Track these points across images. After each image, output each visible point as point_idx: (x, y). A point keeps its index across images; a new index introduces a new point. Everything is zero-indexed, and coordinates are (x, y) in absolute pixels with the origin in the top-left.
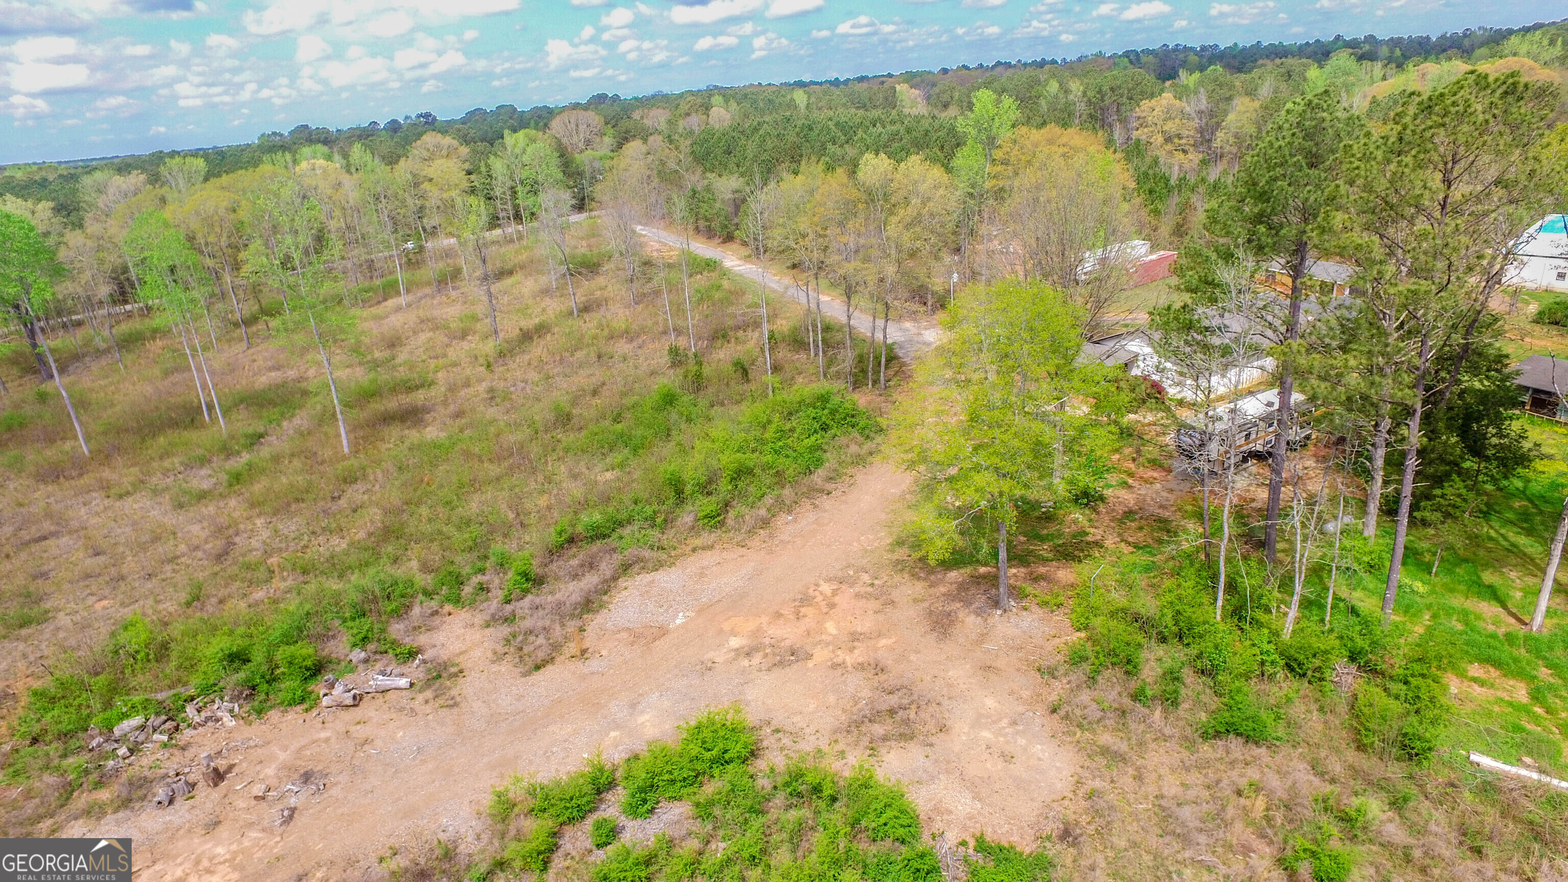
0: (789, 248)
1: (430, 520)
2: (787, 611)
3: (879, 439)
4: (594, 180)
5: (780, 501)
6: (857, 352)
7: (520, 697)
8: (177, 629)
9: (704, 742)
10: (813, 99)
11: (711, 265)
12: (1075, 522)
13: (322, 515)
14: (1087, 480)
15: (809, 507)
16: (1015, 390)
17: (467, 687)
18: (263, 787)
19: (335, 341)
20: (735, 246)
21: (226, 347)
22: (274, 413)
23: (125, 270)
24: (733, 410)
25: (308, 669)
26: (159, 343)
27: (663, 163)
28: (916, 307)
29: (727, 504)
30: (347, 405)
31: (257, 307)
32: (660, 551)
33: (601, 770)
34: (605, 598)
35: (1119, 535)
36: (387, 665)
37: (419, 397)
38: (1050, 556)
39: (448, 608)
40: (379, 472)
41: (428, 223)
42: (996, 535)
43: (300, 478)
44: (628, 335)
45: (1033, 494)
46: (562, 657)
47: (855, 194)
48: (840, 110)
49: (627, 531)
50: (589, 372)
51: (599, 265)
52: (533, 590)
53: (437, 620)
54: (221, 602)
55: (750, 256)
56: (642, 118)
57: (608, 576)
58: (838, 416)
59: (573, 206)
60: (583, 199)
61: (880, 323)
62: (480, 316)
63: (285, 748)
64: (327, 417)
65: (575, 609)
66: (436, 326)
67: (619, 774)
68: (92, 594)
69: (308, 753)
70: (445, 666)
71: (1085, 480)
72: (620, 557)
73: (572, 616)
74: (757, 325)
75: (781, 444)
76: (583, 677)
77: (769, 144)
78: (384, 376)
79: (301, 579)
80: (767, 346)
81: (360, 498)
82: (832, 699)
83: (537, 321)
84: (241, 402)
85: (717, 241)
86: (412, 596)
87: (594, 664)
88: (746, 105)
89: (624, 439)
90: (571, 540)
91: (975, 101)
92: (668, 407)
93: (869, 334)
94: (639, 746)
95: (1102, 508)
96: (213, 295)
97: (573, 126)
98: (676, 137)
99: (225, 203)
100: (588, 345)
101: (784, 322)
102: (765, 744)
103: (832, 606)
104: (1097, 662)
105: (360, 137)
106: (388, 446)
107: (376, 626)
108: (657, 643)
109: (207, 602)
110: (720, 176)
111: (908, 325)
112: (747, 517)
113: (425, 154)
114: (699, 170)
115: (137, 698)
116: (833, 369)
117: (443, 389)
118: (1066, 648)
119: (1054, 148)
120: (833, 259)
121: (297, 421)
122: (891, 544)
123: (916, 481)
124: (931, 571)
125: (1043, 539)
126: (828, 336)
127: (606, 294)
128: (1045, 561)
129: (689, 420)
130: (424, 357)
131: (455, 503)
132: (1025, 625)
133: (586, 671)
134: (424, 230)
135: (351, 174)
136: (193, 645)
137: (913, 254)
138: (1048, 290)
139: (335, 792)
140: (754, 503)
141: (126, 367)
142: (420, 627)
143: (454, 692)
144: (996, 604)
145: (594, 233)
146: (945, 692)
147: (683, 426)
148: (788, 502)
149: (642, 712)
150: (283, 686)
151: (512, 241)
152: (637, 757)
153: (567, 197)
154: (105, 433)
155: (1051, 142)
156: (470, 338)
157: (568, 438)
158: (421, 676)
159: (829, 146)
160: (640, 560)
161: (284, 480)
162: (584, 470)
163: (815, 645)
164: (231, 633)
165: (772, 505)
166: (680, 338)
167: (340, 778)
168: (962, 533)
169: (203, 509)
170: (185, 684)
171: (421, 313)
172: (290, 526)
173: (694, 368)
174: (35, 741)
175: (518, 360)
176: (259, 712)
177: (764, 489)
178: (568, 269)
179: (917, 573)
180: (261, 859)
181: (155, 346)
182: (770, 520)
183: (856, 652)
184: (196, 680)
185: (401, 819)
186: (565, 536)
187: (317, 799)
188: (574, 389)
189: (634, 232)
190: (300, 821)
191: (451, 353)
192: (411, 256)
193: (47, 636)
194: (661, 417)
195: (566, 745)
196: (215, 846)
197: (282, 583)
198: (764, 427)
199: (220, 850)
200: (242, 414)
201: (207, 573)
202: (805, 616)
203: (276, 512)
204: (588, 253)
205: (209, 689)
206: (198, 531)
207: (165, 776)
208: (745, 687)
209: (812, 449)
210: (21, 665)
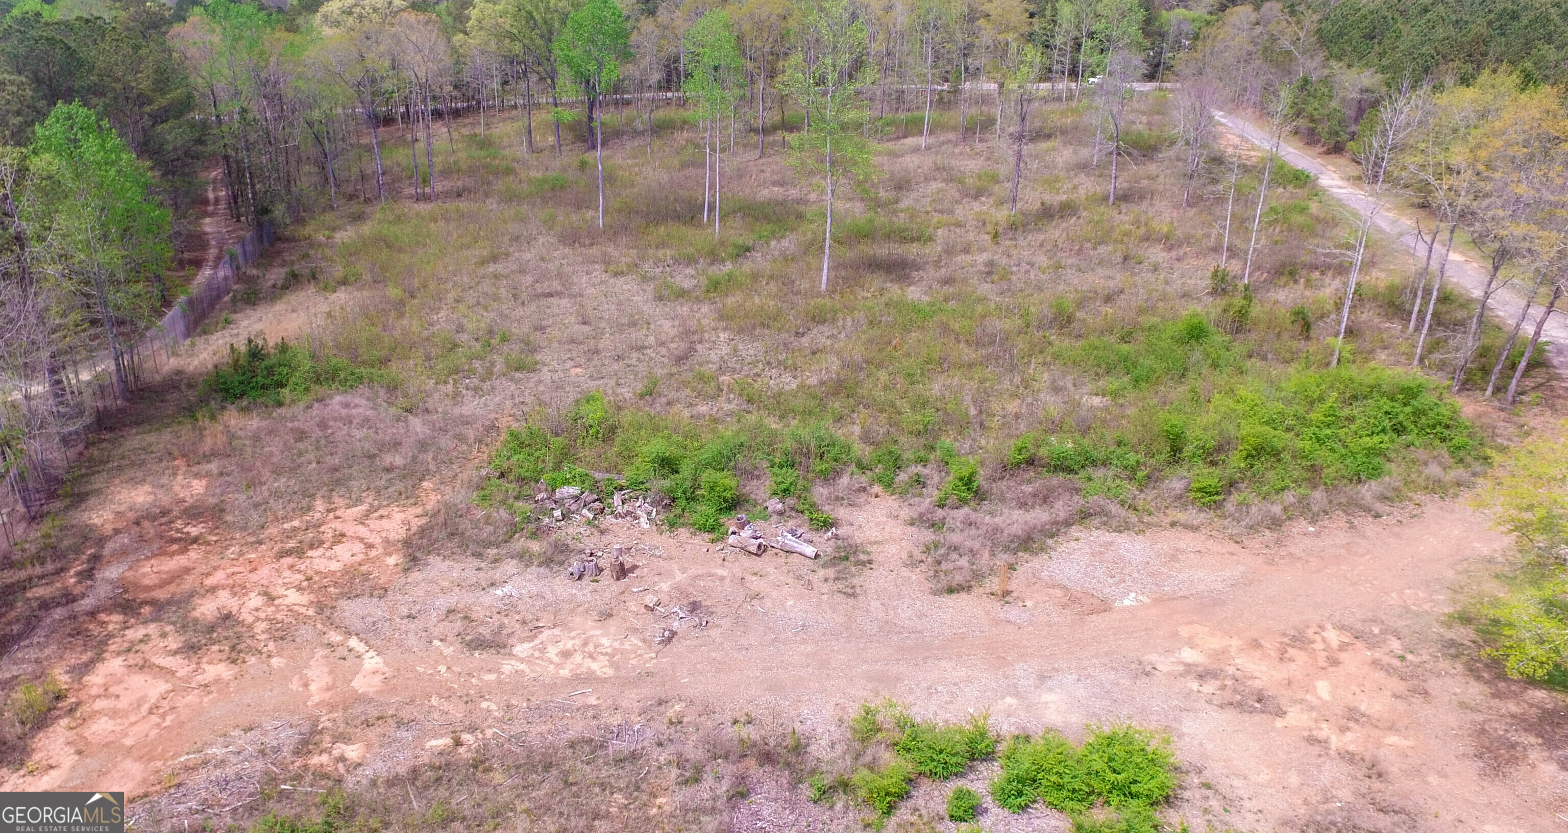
0: (1423, 182)
1: (885, 388)
2: (1270, 645)
3: (1478, 469)
4: (1177, 45)
5: (1304, 503)
6: (1484, 342)
7: (921, 615)
8: (626, 417)
9: (1112, 759)
11: (1300, 179)
13: (781, 347)
15: (1342, 523)
17: (872, 581)
18: (656, 599)
19: (845, 173)
20: (1342, 161)
21: (741, 151)
22: (766, 229)
23: (677, 60)
24: (1277, 370)
25: (725, 501)
26: (685, 134)
27: (1274, 39)
29: (1232, 484)
30: (836, 240)
31: (779, 118)
32: (1130, 511)
33: (983, 735)
34: (1050, 542)
36: (800, 526)
37: (913, 250)
39: (877, 488)
40: (849, 319)
41: (973, 62)
43: (772, 303)
44: (1169, 242)
46: (981, 589)
49: (1099, 473)
50: (1107, 273)
51: (1156, 150)
52: (972, 503)
53: (862, 498)
54: (669, 404)
55: (1359, 178)
57: (1060, 518)
58: (1423, 420)
59: (1143, 73)
60: (1158, 65)
61: (1537, 311)
62: (1002, 178)
63: (684, 570)
64: (814, 247)
65: (1012, 542)
66: (951, 177)
67: (1001, 748)
68: (571, 359)
69: (702, 583)
70: (856, 549)
72: (1082, 502)
73: (1006, 549)
74: (1342, 270)
75: (1328, 432)
76: (997, 622)
77: (1439, 34)
78: (882, 219)
79: (744, 406)
80: (1348, 303)
81: (823, 341)
82: (1294, 779)
83: (1064, 198)
84: (740, 210)
85: (1319, 149)
86: (845, 463)
87: (1013, 613)
89: (1127, 365)
90: (1031, 462)
92: (1193, 342)
93: (1512, 323)
94: (1035, 728)
96: (742, 98)
100: (1116, 241)
101: (1383, 275)
102: (1187, 794)
103: (1334, 662)
106: (865, 294)
107: (800, 482)
108: (1094, 617)
109: (657, 401)
110: (1350, 66)
112: (1254, 509)
114: (1322, 55)
115: (579, 469)
116: (1436, 356)
117: (939, 248)
121: (785, 243)
122: (1450, 616)
126: (1443, 308)
127: (1154, 186)
129: (1215, 365)
130: (929, 209)
131: (917, 377)
133: (1002, 616)
134: (966, 70)
136: (635, 437)
139: (714, 633)
140: (1269, 494)
141: (652, 151)
142: (843, 499)
143: (855, 581)
145: (1160, 109)
147: (1205, 370)
148: (1315, 508)
149: (1050, 690)
150: (699, 508)
151: (1059, 99)
152: (1027, 739)
153: (1138, 61)
154: (619, 211)
156: (983, 199)
157: (1061, 343)
158: (829, 550)
160: (1103, 512)
161: (757, 300)
162: (1070, 385)
163: (1294, 702)
164: (670, 438)
165: (1291, 505)
166: (1233, 262)
167: (722, 622)
169: (679, 308)
170: (619, 473)
171: (939, 159)
172: (750, 349)
173: (1237, 301)
174: (502, 475)
175: (1029, 238)
176: (672, 525)
177: (1287, 481)
178: (1117, 147)
179: (1478, 669)
180: (634, 667)
181: (681, 137)
182: (1284, 521)
183: (1349, 734)
184: (629, 473)
185: (766, 690)
186: (1025, 455)
187: (696, 633)
188: (1085, 288)
189: (1211, 118)
190: (677, 646)
191: (959, 211)
192: (944, 94)
193: (531, 385)
194: (1180, 351)
195: (954, 689)
196: (603, 635)
197: (728, 405)
198: (1312, 403)
199: (605, 641)
200: (737, 222)
201: (665, 371)
202: (1291, 660)
203: (741, 331)
204: (1146, 133)
205: (636, 485)
206: (668, 328)
207: (582, 552)
208: (1185, 713)
209: (1372, 452)
210: (509, 403)
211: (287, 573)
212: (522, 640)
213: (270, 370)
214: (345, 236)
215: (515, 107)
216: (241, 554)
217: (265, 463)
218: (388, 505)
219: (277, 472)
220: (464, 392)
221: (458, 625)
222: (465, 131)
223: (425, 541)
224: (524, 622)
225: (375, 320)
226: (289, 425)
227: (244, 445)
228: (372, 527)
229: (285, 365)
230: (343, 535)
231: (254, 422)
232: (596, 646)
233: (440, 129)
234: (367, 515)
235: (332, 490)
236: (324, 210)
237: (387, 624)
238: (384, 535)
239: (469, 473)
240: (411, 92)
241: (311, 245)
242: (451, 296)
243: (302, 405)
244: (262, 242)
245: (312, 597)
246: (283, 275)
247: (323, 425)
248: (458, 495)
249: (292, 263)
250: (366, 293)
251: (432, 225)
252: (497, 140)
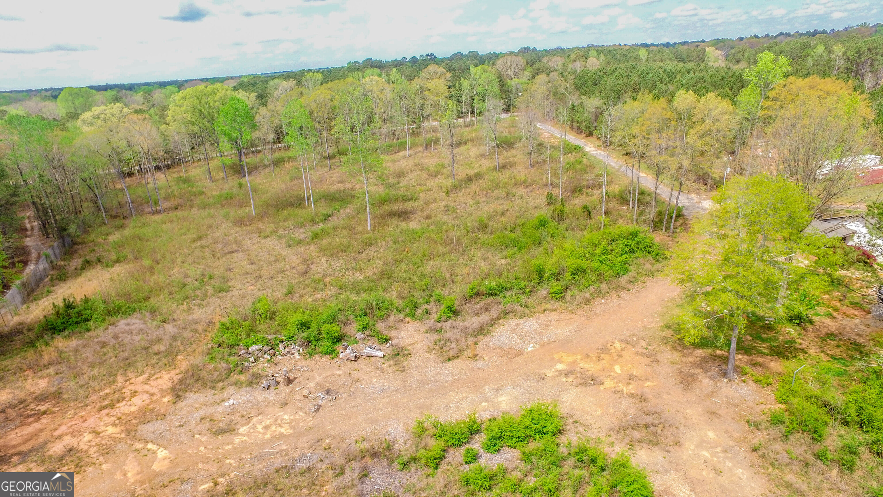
0: (625, 143)
1: (405, 271)
2: (593, 355)
3: (664, 263)
4: (517, 95)
5: (598, 291)
6: (659, 209)
7: (438, 374)
8: (280, 306)
9: (533, 419)
10: (651, 55)
11: (577, 149)
12: (788, 333)
13: (353, 260)
14: (801, 308)
15: (615, 296)
16: (758, 245)
17: (412, 363)
18: (308, 391)
19: (371, 171)
20: (593, 139)
21: (320, 169)
22: (337, 205)
23: (281, 127)
24: (579, 234)
25: (336, 338)
26: (291, 164)
27: (557, 88)
28: (700, 186)
29: (567, 288)
30: (373, 205)
31: (336, 150)
32: (525, 308)
33: (475, 422)
34: (491, 329)
35: (821, 347)
36: (374, 343)
37: (409, 205)
38: (767, 352)
39: (408, 319)
40: (383, 242)
41: (426, 113)
42: (731, 333)
43: (345, 240)
44: (525, 184)
45: (760, 312)
46: (464, 357)
47: (670, 115)
48: (667, 62)
49: (509, 294)
50: (501, 202)
51: (514, 143)
52: (453, 318)
53: (401, 325)
54: (301, 296)
55: (601, 146)
56: (548, 62)
57: (495, 317)
58: (641, 246)
59: (503, 109)
60: (509, 106)
61: (675, 193)
62: (446, 165)
63: (320, 375)
64: (362, 210)
65: (474, 332)
66: (423, 168)
67: (484, 426)
68: (248, 282)
69: (330, 380)
70: (402, 349)
71: (799, 308)
72: (503, 308)
73: (472, 335)
74: (600, 186)
75: (604, 257)
76: (473, 370)
77: (621, 81)
78: (393, 192)
79: (339, 291)
80: (604, 200)
81: (372, 254)
82: (611, 410)
83: (476, 171)
84: (323, 197)
85: (583, 135)
86: (391, 310)
87: (480, 364)
88: (610, 57)
89: (515, 242)
90: (478, 294)
91: (759, 59)
92: (542, 227)
93: (667, 199)
94: (497, 413)
95: (810, 327)
96: (317, 142)
97: (509, 64)
98: (566, 74)
99: (328, 97)
100: (502, 188)
101: (616, 187)
102: (568, 428)
103: (620, 356)
104: (791, 426)
105: (396, 65)
106: (390, 229)
107: (371, 323)
108: (516, 358)
109: (295, 296)
110: (589, 98)
111: (693, 196)
112: (578, 297)
113: (428, 76)
114: (578, 93)
115: (259, 336)
116: (642, 218)
117: (422, 203)
118: (769, 412)
119: (812, 91)
120: (651, 152)
121: (348, 210)
122: (662, 327)
123: (684, 291)
124: (685, 347)
125: (763, 340)
126: (642, 197)
127: (516, 160)
128: (763, 354)
129: (553, 237)
130: (415, 184)
131: (420, 264)
132: (743, 391)
133: (474, 366)
134: (423, 116)
135: (390, 84)
136: (286, 315)
137: (702, 153)
138: (791, 183)
139: (340, 402)
140: (583, 289)
141: (275, 174)
142: (392, 327)
143: (405, 364)
144: (725, 375)
145: (513, 125)
146: (682, 421)
147: (549, 239)
148: (603, 292)
149: (502, 395)
150: (323, 344)
151: (468, 126)
152: (495, 419)
153: (501, 104)
154: (262, 206)
155: (811, 88)
156: (439, 176)
157: (484, 238)
158: (389, 352)
159: (658, 83)
160: (513, 311)
161: (337, 240)
162: (490, 256)
163: (606, 377)
164: (303, 313)
165: (593, 292)
166: (555, 189)
167: (343, 396)
168: (708, 328)
169: (299, 249)
170: (280, 334)
171: (416, 161)
172: (338, 264)
173: (559, 206)
174: (220, 346)
175: (463, 191)
176: (311, 355)
177: (590, 282)
178: (497, 144)
179: (676, 347)
180: (302, 427)
181: (289, 165)
182: (591, 300)
183: (631, 386)
184: (285, 333)
185: (369, 423)
186: (474, 291)
187: (331, 403)
188: (491, 211)
189: (535, 126)
190: (322, 412)
191: (429, 183)
192: (414, 130)
193: (228, 298)
194: (537, 233)
195: (458, 404)
196: (284, 414)
197: (329, 292)
198: (596, 246)
199: (286, 417)
200: (323, 204)
201: (296, 281)
202: (603, 359)
203: (331, 256)
204: (509, 136)
205: (290, 338)
206: (295, 260)
207: (267, 376)
208: (562, 393)
209: (622, 263)
210: (218, 309)
211: (106, 418)
212: (243, 425)
213: (79, 313)
214: (115, 237)
215: (200, 160)
216: (76, 414)
217: (83, 363)
218: (160, 372)
219: (92, 366)
220: (193, 307)
221: (208, 425)
222: (175, 175)
223: (183, 386)
224: (242, 416)
225: (138, 278)
226: (96, 340)
227: (69, 355)
228: (152, 384)
229: (88, 309)
230: (136, 392)
231: (74, 343)
232: (282, 421)
233: (160, 176)
234: (148, 379)
235: (126, 370)
236: (100, 226)
237: (168, 432)
238: (160, 387)
239: (203, 347)
240: (141, 158)
241: (95, 245)
242: (179, 261)
243: (101, 328)
244: (65, 247)
245: (123, 428)
246: (81, 263)
247: (116, 337)
248: (198, 360)
249: (85, 256)
250: (131, 265)
251: (164, 226)
252: (193, 178)
